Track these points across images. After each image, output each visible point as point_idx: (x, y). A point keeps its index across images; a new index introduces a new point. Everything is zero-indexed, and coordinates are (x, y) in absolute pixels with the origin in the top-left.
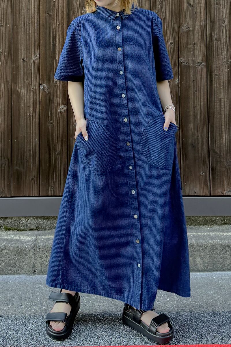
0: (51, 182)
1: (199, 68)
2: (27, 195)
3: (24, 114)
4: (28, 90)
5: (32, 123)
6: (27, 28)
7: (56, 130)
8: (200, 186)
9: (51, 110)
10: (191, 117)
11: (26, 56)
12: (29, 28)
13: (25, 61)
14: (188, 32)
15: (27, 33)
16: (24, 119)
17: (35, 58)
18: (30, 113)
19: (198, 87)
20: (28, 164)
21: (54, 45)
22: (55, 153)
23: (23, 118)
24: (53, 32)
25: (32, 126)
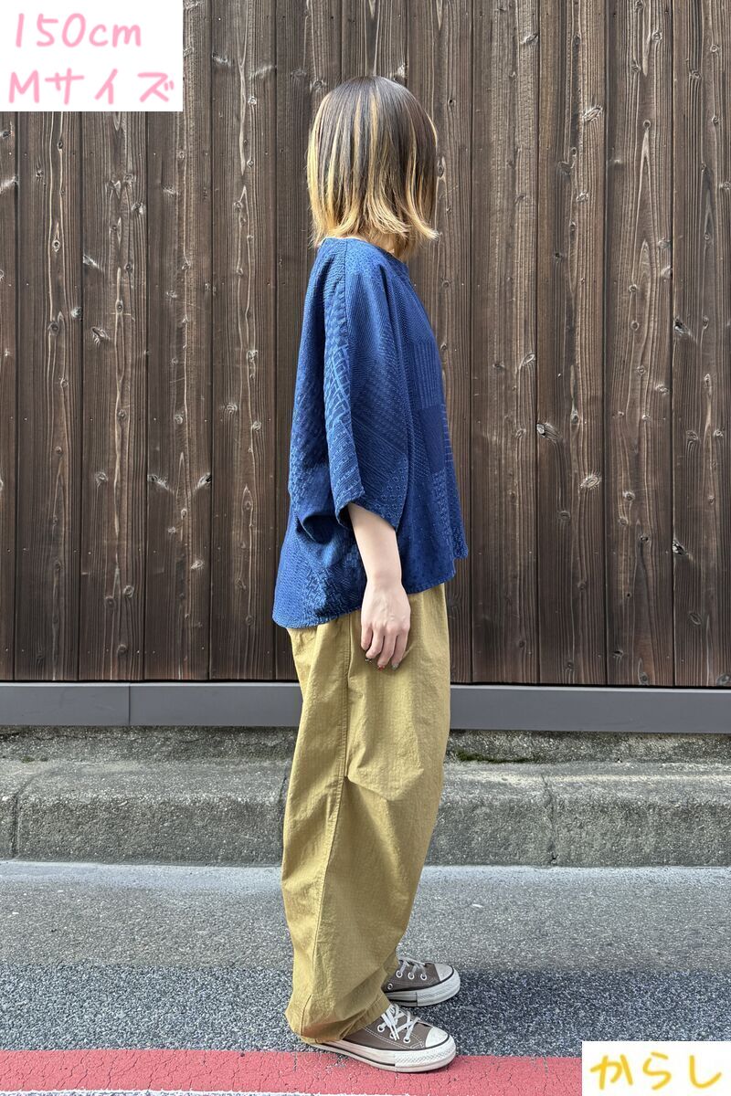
0: (567, 653)
2: (510, 681)
3: (500, 492)
4: (509, 436)
5: (518, 514)
6: (505, 291)
7: (577, 531)
9: (564, 485)
11: (505, 357)
12: (512, 290)
13: (501, 368)
15: (505, 303)
16: (501, 504)
17: (525, 361)
18: (513, 490)
20: (509, 607)
21: (572, 331)
22: (575, 586)
23: (497, 502)
24: (569, 300)
25: (518, 521)
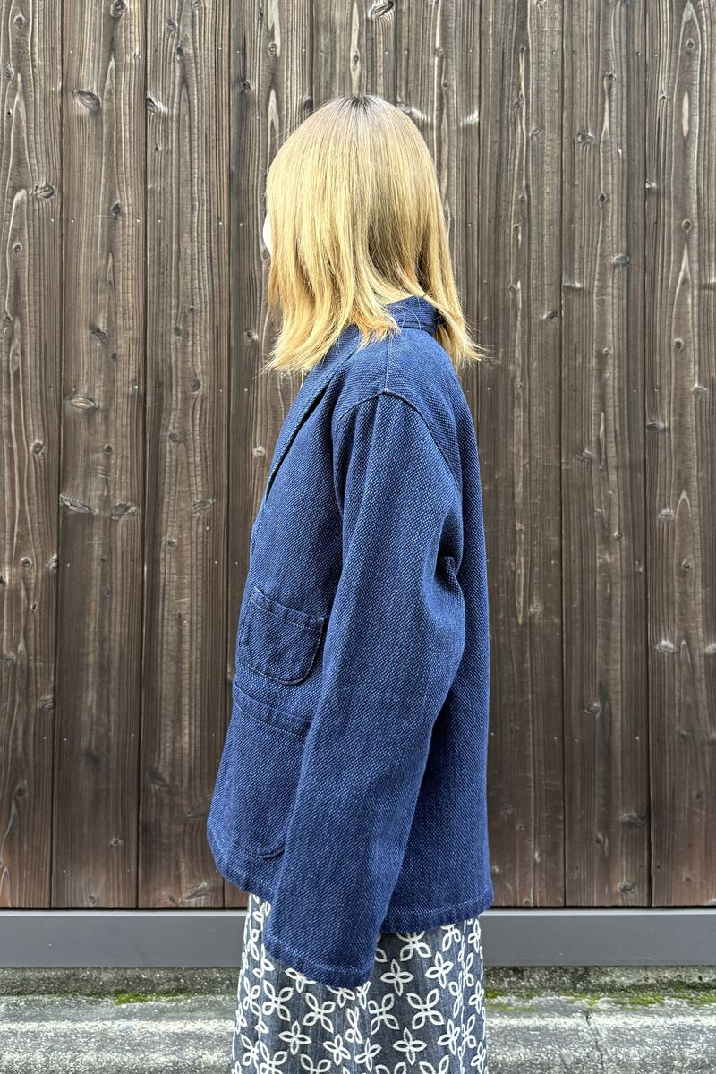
1: (120, 522)
8: (108, 878)
10: (91, 671)
14: (90, 413)
19: (114, 580)
